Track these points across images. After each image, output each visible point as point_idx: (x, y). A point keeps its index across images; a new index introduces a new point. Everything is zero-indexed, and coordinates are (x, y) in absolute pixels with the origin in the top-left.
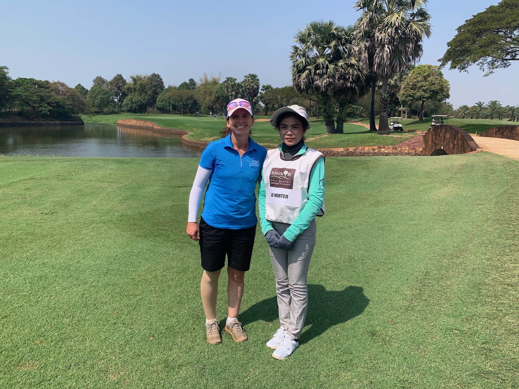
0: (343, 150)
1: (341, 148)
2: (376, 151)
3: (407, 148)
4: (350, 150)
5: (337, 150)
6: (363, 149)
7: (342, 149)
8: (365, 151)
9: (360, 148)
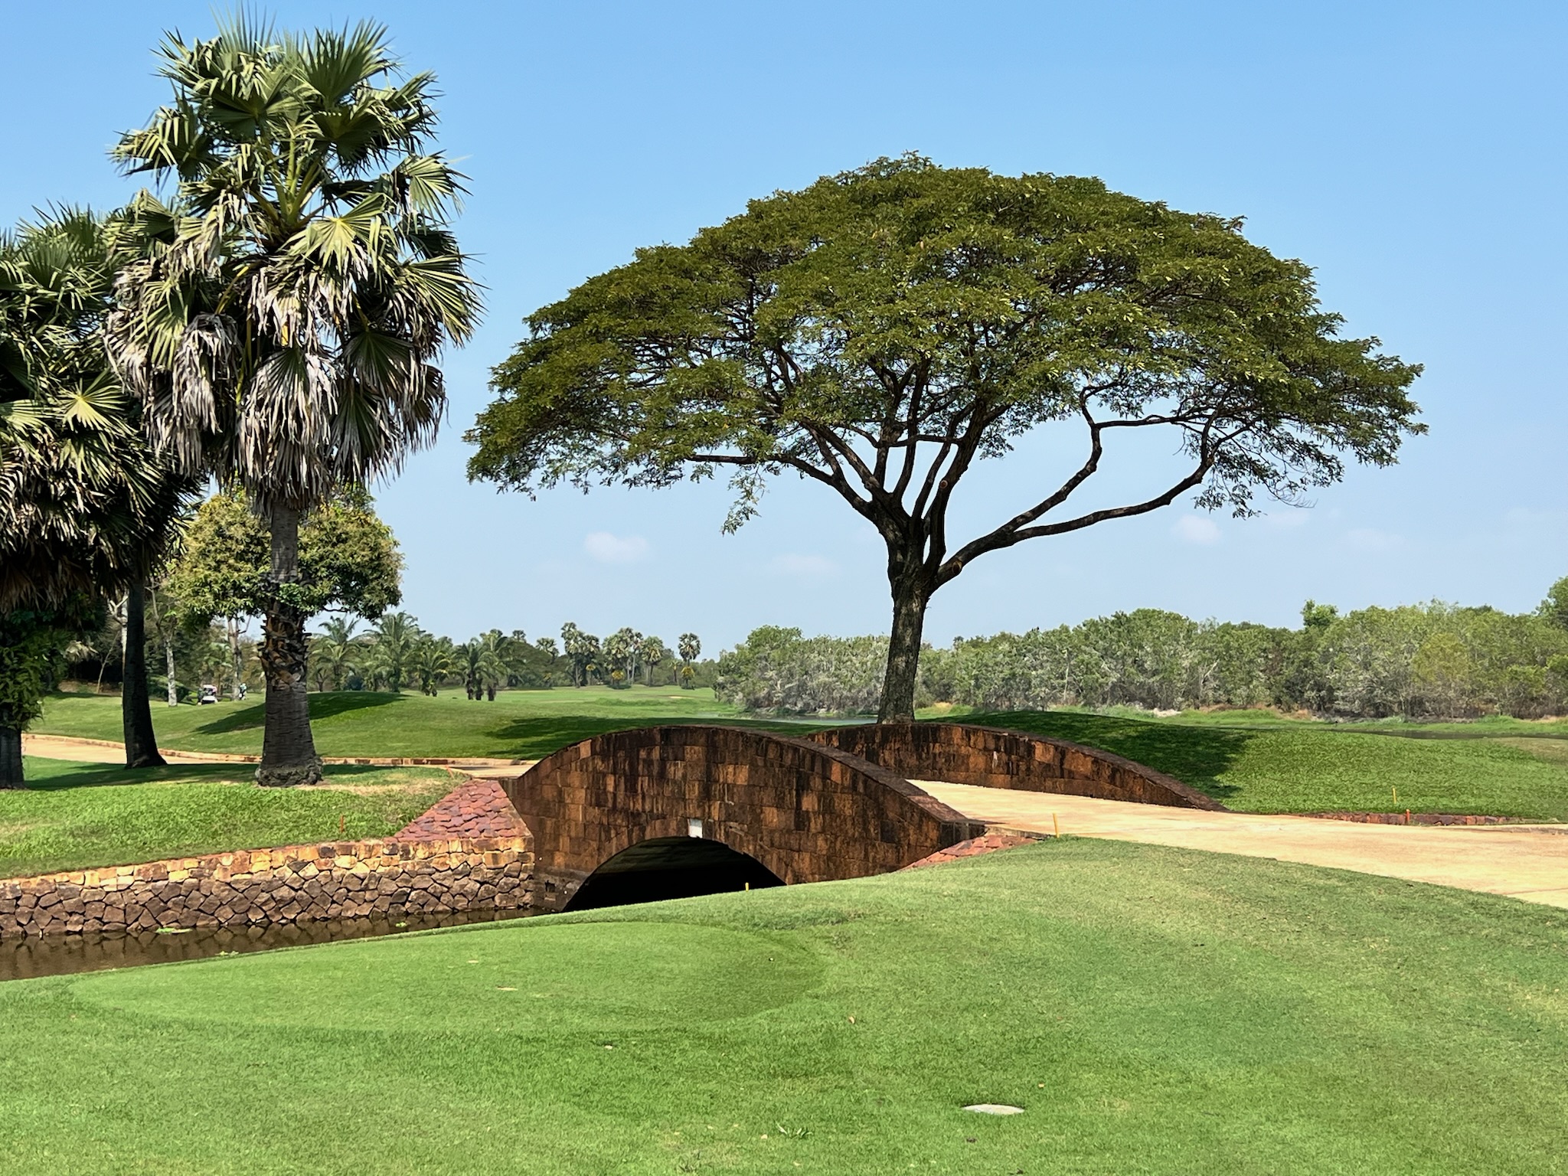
0: (129, 880)
1: (121, 870)
2: (311, 870)
3: (456, 846)
4: (174, 877)
5: (96, 883)
6: (243, 866)
7: (123, 876)
8: (256, 878)
9: (227, 860)
